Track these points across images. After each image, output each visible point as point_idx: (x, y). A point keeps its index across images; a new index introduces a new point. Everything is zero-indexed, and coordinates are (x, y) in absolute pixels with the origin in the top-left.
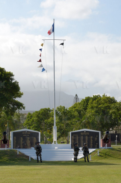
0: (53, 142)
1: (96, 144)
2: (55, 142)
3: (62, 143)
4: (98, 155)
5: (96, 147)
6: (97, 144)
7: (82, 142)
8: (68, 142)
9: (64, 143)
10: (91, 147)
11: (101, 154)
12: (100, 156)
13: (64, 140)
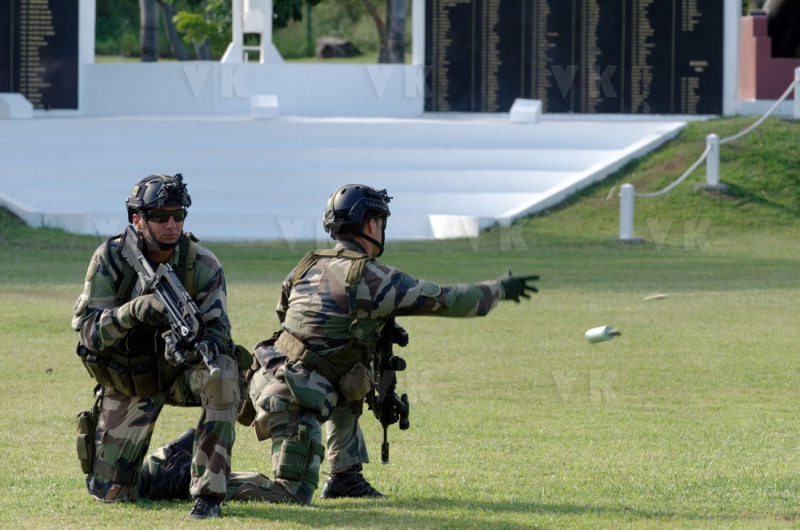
0: (228, 39)
1: (691, 72)
2: (252, 38)
3: (329, 53)
4: (712, 178)
5: (694, 99)
6: (699, 65)
7: (542, 43)
8: (395, 49)
9: (350, 51)
10: (637, 98)
11: (737, 175)
12: (732, 192)
13: (355, 19)
